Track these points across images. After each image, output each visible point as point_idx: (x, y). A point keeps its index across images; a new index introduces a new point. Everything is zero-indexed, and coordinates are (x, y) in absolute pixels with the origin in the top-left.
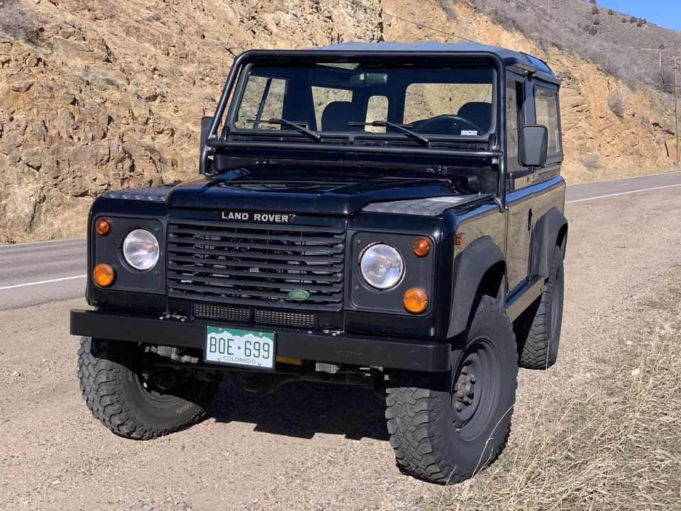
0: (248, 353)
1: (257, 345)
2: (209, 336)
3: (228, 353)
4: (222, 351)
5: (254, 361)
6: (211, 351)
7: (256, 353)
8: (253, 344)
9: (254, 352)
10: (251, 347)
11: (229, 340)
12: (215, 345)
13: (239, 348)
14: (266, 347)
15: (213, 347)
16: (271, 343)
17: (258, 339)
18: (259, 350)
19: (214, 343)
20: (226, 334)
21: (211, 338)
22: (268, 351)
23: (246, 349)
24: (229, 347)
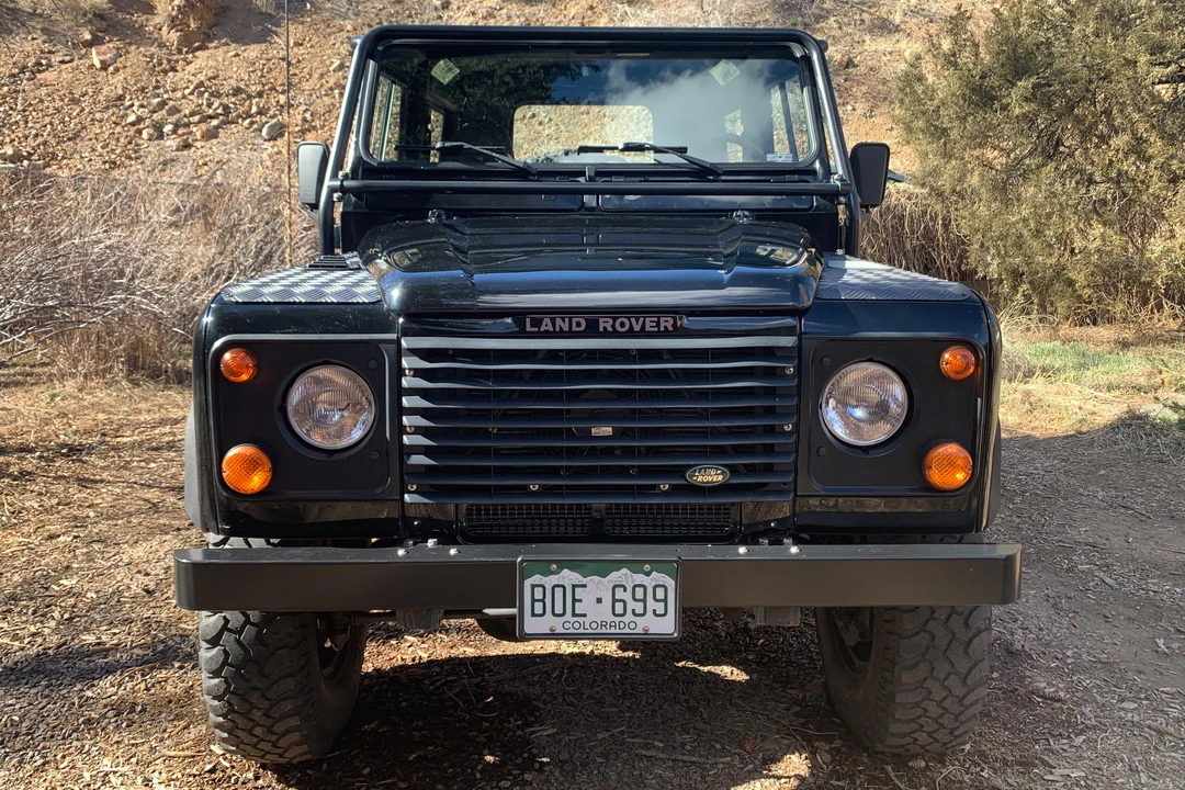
0: (619, 608)
1: (639, 593)
2: (528, 583)
3: (574, 615)
4: (559, 610)
5: (633, 626)
6: (533, 615)
7: (639, 608)
8: (629, 589)
9: (631, 605)
10: (627, 596)
11: (574, 587)
12: (543, 600)
13: (599, 601)
14: (660, 594)
15: (538, 608)
16: (670, 583)
17: (640, 578)
18: (644, 600)
19: (538, 594)
20: (568, 577)
21: (533, 586)
22: (665, 600)
23: (614, 600)
24: (574, 600)
